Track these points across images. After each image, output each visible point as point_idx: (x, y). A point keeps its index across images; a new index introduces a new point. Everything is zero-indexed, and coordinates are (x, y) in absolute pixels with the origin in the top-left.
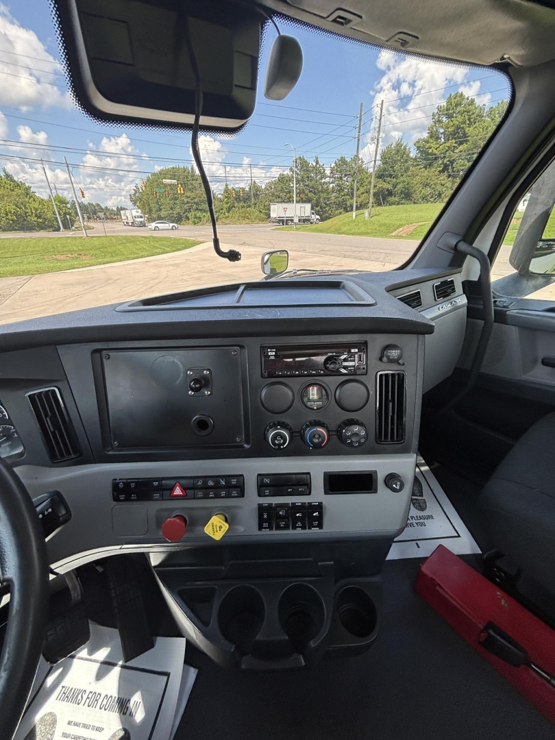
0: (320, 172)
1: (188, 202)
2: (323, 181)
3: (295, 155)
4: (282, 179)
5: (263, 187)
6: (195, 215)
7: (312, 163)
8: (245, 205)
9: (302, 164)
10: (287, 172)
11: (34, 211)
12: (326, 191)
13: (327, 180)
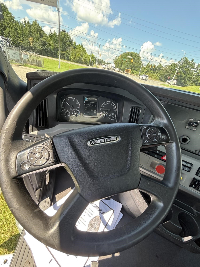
0: (192, 65)
1: (132, 66)
2: (192, 69)
3: (184, 56)
4: (173, 65)
5: (163, 67)
6: (133, 71)
7: (190, 60)
8: (153, 72)
9: (186, 61)
10: (176, 63)
11: (84, 58)
12: (191, 74)
13: (194, 70)
